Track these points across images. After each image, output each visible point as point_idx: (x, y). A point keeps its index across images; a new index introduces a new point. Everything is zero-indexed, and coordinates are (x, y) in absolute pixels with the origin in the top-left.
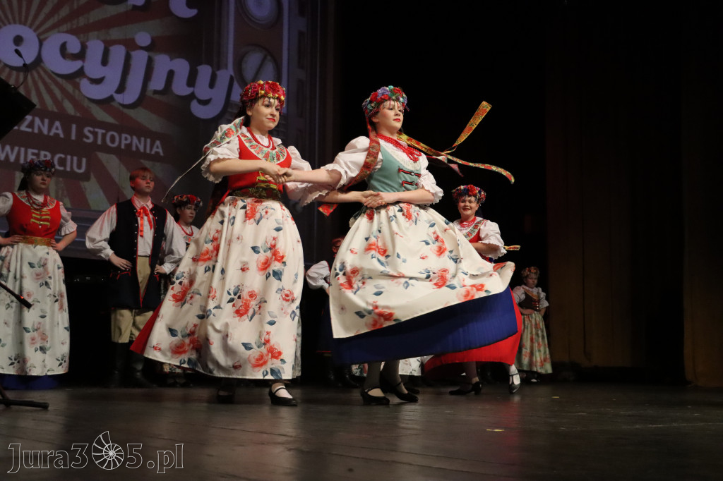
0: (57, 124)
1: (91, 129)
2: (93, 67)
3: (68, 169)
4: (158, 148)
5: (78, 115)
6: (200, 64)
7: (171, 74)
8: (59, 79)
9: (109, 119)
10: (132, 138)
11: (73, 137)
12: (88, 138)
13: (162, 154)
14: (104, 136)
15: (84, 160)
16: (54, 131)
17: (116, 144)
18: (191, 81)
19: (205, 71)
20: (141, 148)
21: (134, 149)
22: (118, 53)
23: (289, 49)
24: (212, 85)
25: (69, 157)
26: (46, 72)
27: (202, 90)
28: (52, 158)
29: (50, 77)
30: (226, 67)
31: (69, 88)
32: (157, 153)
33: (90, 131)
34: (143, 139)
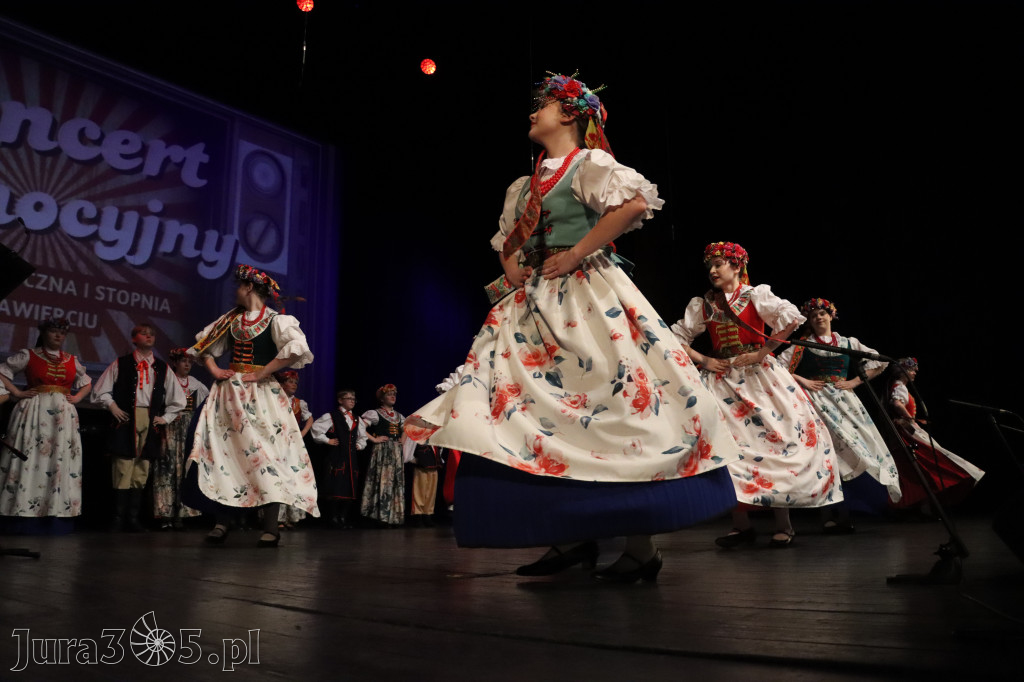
0: (71, 283)
1: (103, 288)
2: (107, 231)
3: (80, 325)
4: (166, 306)
5: (91, 274)
6: (207, 228)
7: (180, 238)
8: (75, 243)
9: (119, 278)
10: (141, 297)
11: (86, 295)
12: (99, 296)
13: (169, 312)
14: (115, 294)
15: (95, 317)
16: (68, 289)
17: (125, 303)
18: (199, 245)
19: (212, 236)
20: (150, 306)
21: (143, 306)
22: (132, 218)
23: (291, 217)
24: (218, 248)
25: (81, 314)
26: (62, 234)
27: (209, 253)
28: (65, 316)
29: (67, 240)
30: (232, 233)
31: (84, 250)
32: (165, 311)
33: (102, 290)
34: (151, 298)
